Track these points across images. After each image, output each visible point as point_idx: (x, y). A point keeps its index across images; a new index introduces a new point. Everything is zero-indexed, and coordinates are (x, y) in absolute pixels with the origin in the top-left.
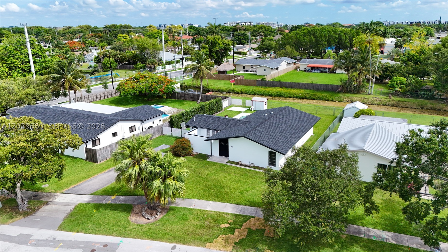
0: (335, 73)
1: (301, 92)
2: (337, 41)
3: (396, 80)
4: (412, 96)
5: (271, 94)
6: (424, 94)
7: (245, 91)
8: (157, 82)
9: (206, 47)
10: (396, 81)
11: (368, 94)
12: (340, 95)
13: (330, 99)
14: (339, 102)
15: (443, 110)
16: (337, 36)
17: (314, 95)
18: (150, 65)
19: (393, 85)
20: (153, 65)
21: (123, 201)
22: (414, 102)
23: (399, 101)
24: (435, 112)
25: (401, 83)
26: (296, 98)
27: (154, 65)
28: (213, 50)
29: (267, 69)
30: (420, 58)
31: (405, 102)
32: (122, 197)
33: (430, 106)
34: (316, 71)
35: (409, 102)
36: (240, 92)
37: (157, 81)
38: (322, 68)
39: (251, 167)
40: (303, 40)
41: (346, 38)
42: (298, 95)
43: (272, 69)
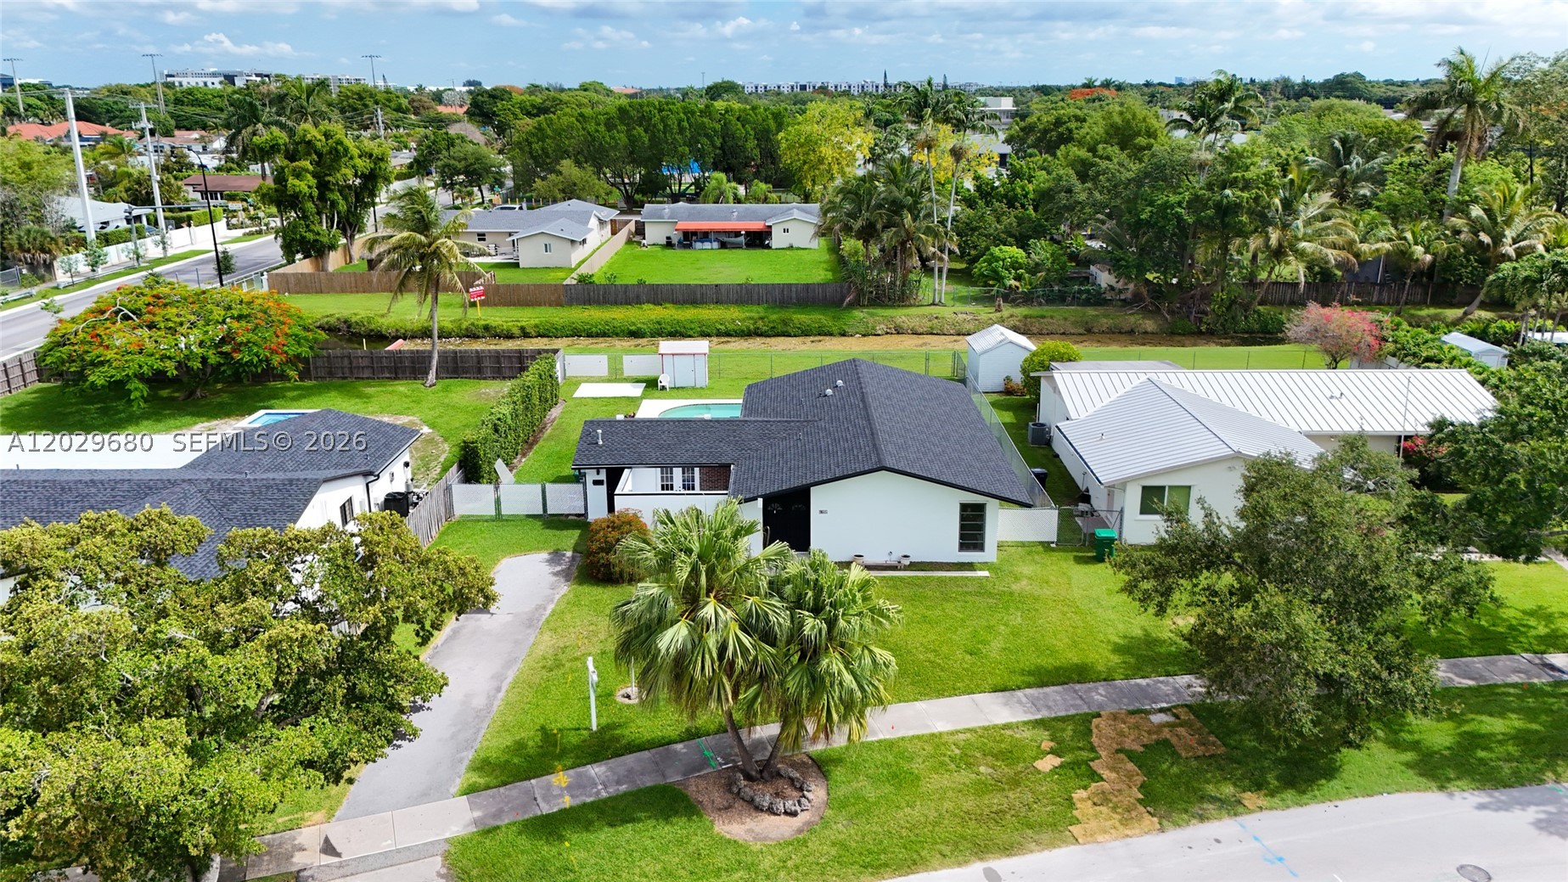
0: (768, 247)
1: (733, 315)
2: (718, 143)
3: (1001, 256)
4: (1050, 301)
5: (639, 329)
6: (1080, 292)
7: (536, 326)
8: (248, 316)
9: (307, 171)
10: (1003, 260)
11: (933, 304)
12: (858, 314)
13: (835, 330)
14: (864, 336)
15: (1141, 330)
16: (718, 127)
17: (785, 323)
18: (28, 251)
19: (995, 271)
20: (43, 251)
21: (619, 783)
22: (1066, 315)
23: (1026, 317)
24: (1123, 337)
25: (1015, 265)
26: (728, 334)
27: (49, 252)
28: (330, 178)
29: (554, 244)
30: (1014, 190)
31: (1043, 317)
32: (596, 770)
33: (1105, 323)
34: (707, 245)
35: (1052, 317)
36: (516, 331)
37: (245, 312)
38: (718, 232)
39: (906, 568)
40: (608, 139)
41: (747, 132)
42: (731, 327)
43: (573, 242)
